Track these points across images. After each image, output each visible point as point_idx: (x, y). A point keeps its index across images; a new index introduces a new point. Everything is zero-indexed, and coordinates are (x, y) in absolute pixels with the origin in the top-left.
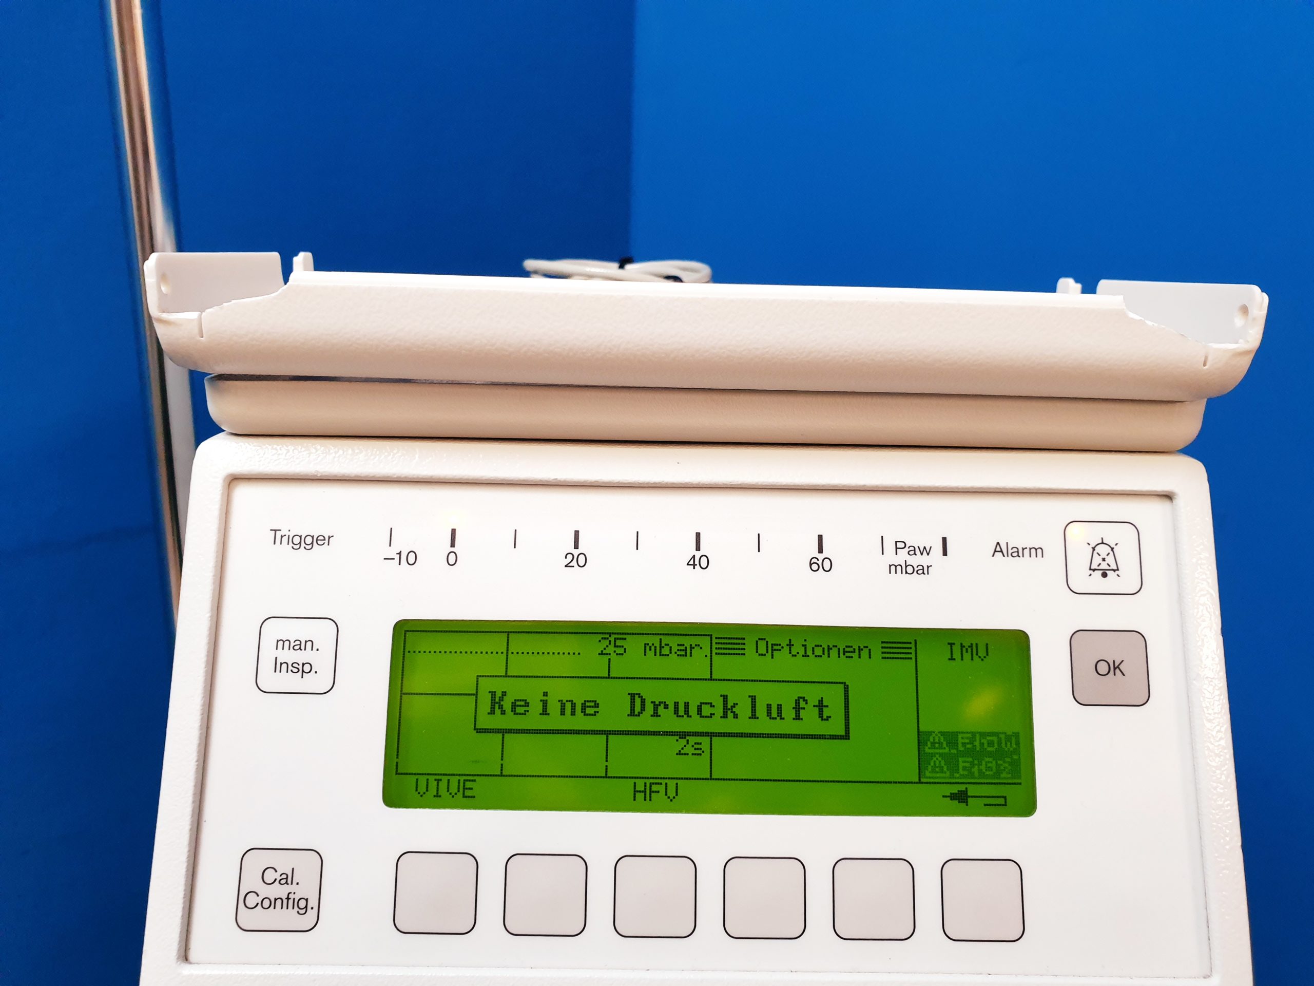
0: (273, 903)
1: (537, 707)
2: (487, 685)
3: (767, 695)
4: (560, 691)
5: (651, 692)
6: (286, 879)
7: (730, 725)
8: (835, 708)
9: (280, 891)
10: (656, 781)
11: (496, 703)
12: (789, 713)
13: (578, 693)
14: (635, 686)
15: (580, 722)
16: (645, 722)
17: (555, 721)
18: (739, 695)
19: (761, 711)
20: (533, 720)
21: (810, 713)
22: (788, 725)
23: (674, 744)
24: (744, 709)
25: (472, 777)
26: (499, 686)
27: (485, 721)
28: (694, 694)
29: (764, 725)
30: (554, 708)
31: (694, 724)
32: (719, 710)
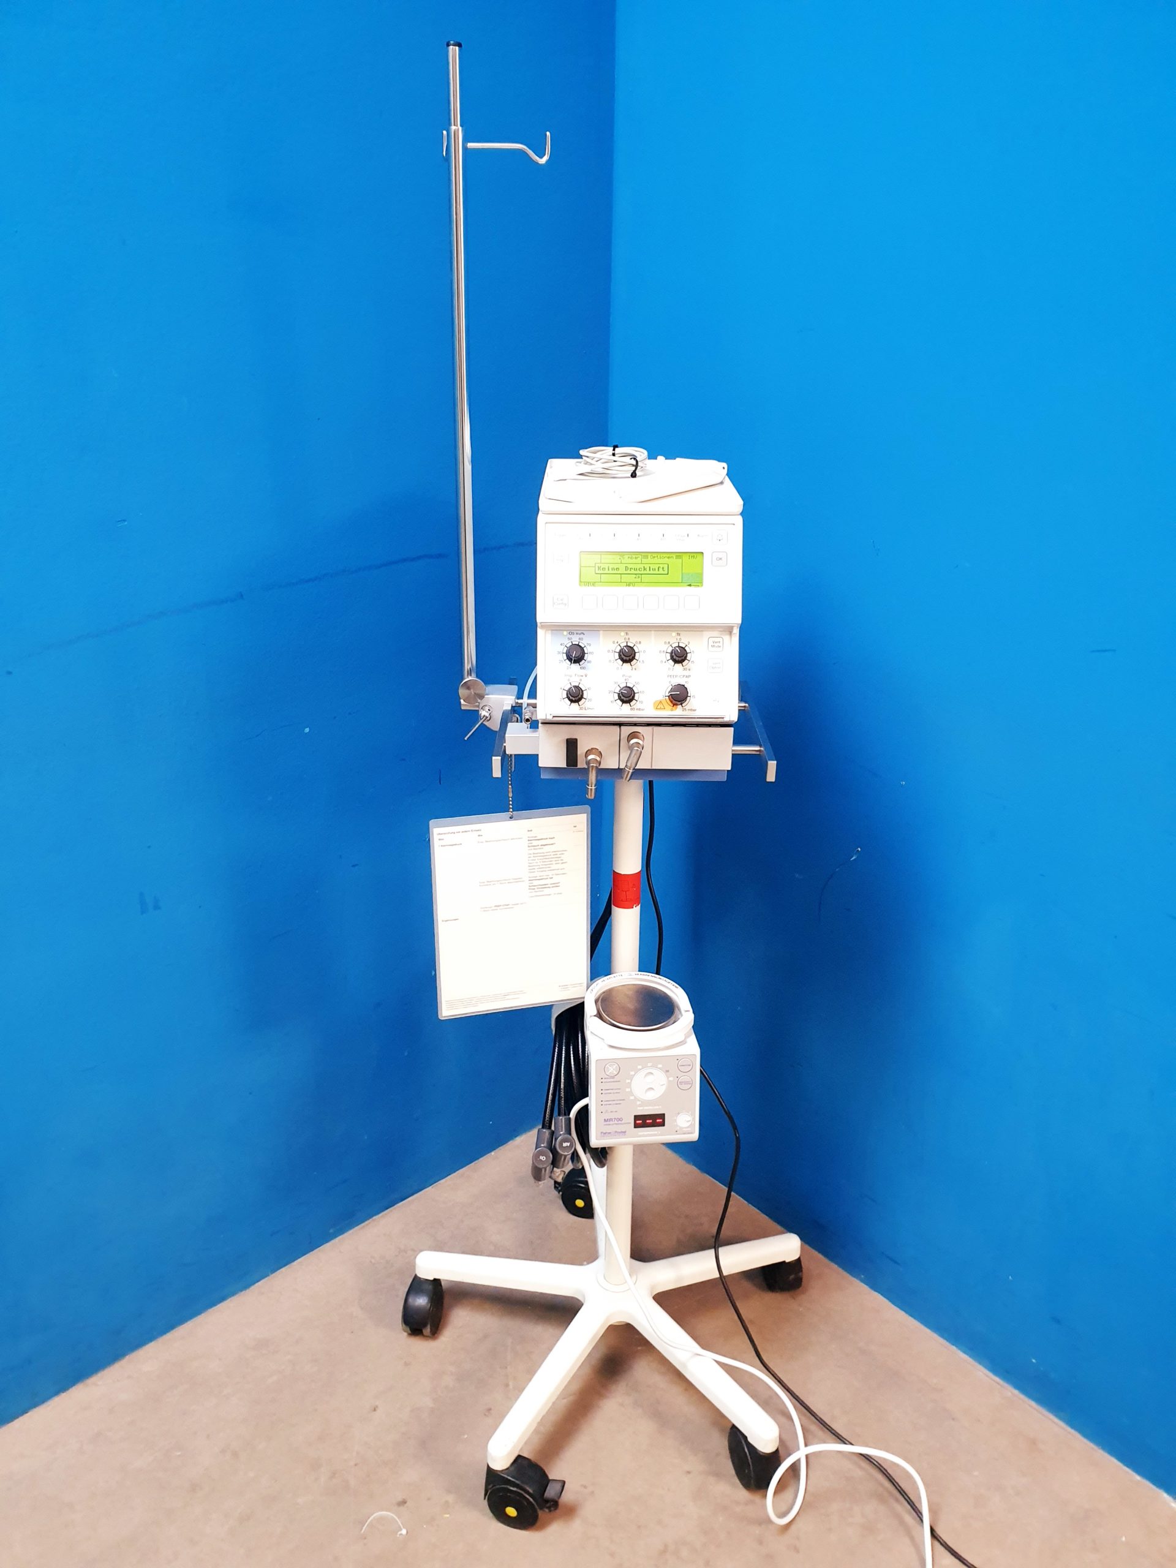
0: (560, 604)
1: (607, 569)
2: (597, 565)
3: (652, 566)
4: (611, 566)
5: (630, 566)
6: (562, 600)
7: (645, 572)
8: (666, 569)
9: (561, 602)
10: (630, 583)
11: (599, 568)
12: (657, 569)
13: (615, 566)
14: (627, 565)
15: (615, 572)
16: (629, 572)
17: (611, 572)
18: (647, 566)
19: (651, 569)
20: (606, 571)
21: (661, 569)
22: (657, 572)
23: (634, 576)
24: (648, 569)
25: (595, 582)
26: (599, 565)
27: (597, 572)
28: (638, 566)
29: (652, 572)
30: (610, 569)
31: (638, 572)
32: (643, 569)
